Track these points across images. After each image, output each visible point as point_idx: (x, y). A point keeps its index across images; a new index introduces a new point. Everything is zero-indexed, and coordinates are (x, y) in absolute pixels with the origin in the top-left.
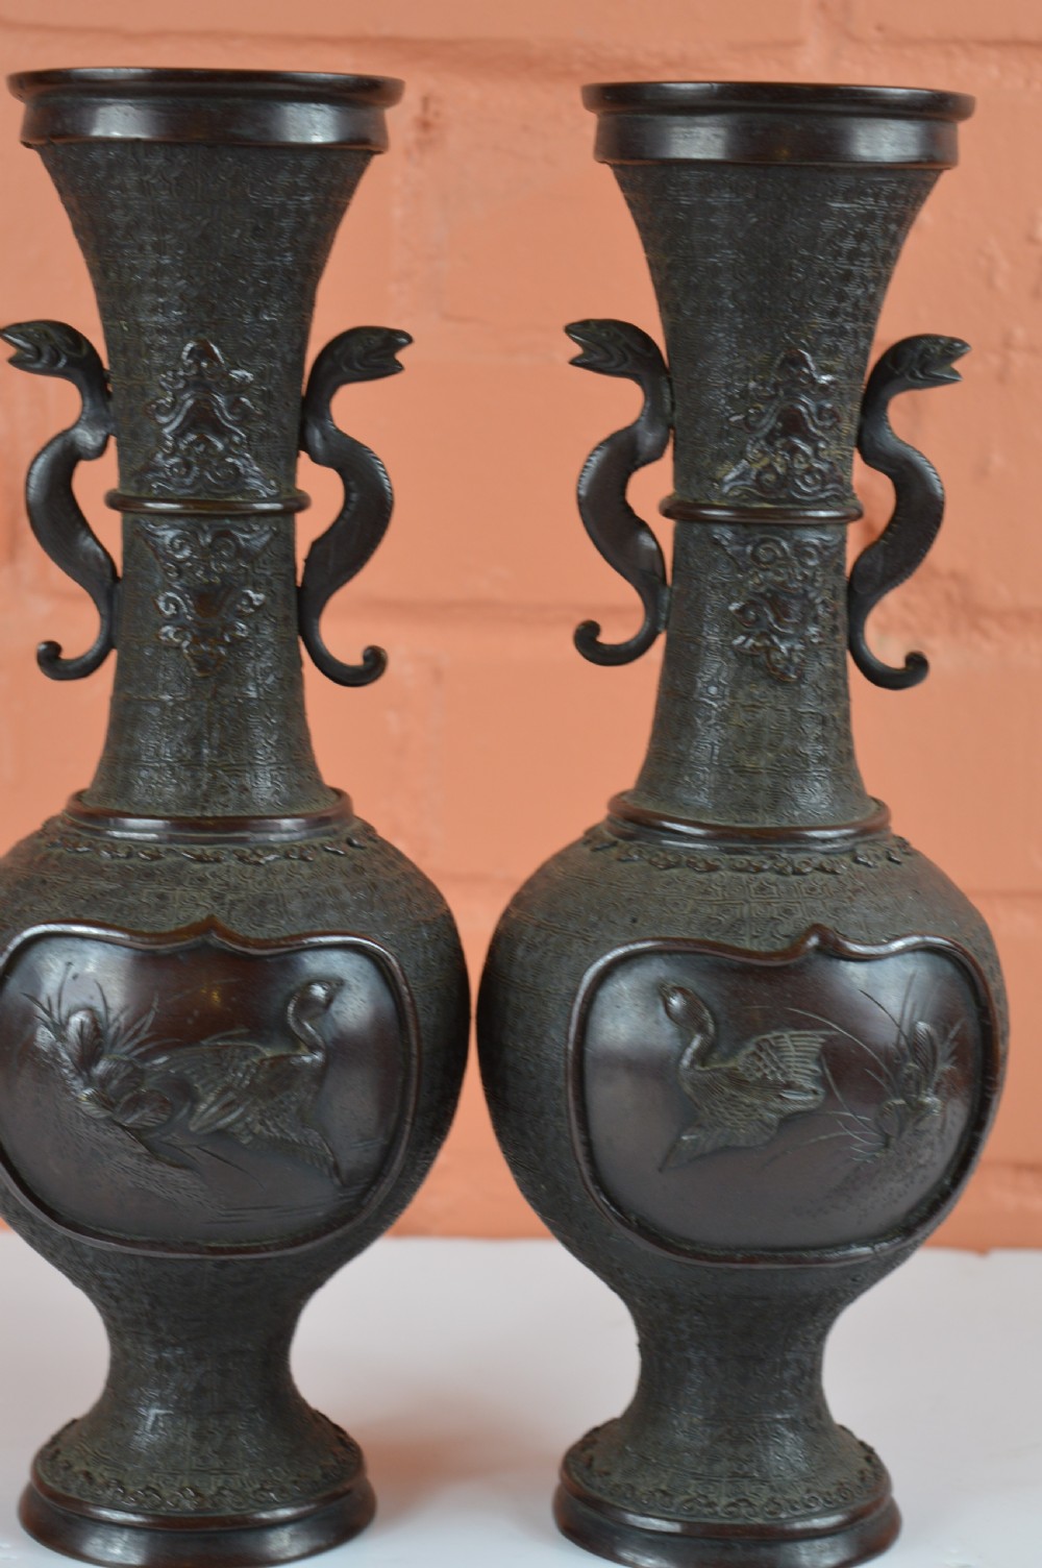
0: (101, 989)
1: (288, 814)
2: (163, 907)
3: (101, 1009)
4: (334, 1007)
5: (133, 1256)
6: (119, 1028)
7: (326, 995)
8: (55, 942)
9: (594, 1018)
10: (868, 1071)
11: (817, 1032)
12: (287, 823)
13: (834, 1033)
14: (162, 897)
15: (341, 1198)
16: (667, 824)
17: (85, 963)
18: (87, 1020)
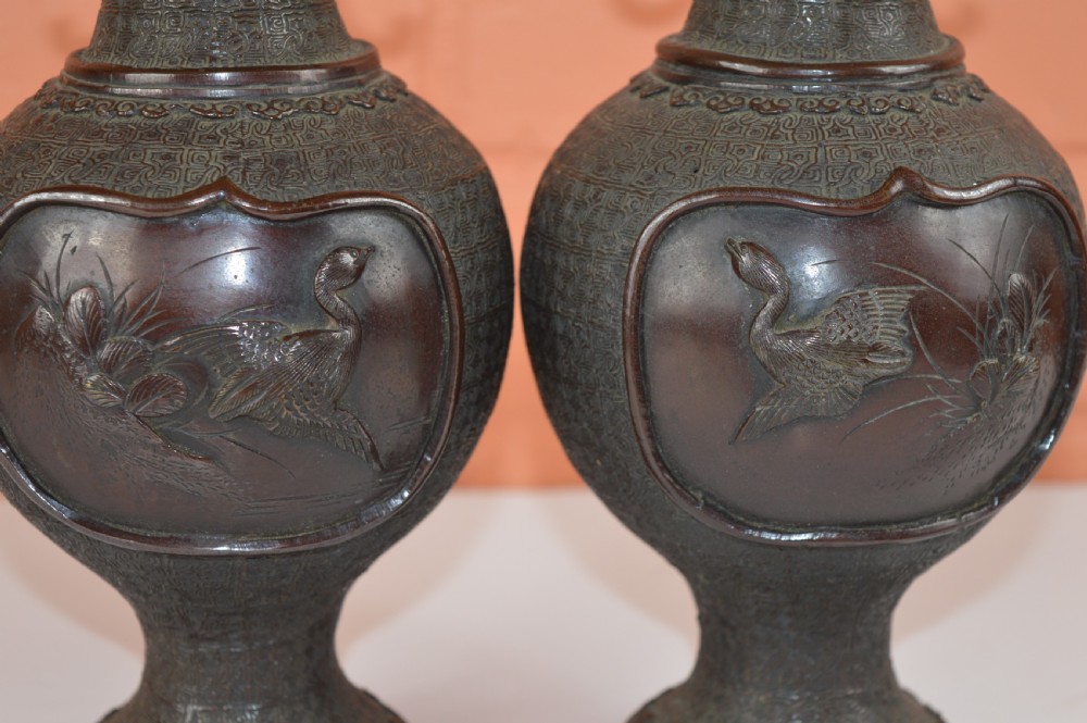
0: (102, 263)
1: (307, 63)
2: (169, 169)
3: (103, 285)
4: (365, 276)
5: (156, 554)
6: (124, 306)
7: (355, 263)
8: (51, 212)
9: (653, 280)
10: (960, 329)
11: (904, 288)
12: (307, 74)
13: (922, 288)
14: (167, 157)
15: (381, 484)
16: (725, 64)
17: (86, 235)
18: (89, 299)
